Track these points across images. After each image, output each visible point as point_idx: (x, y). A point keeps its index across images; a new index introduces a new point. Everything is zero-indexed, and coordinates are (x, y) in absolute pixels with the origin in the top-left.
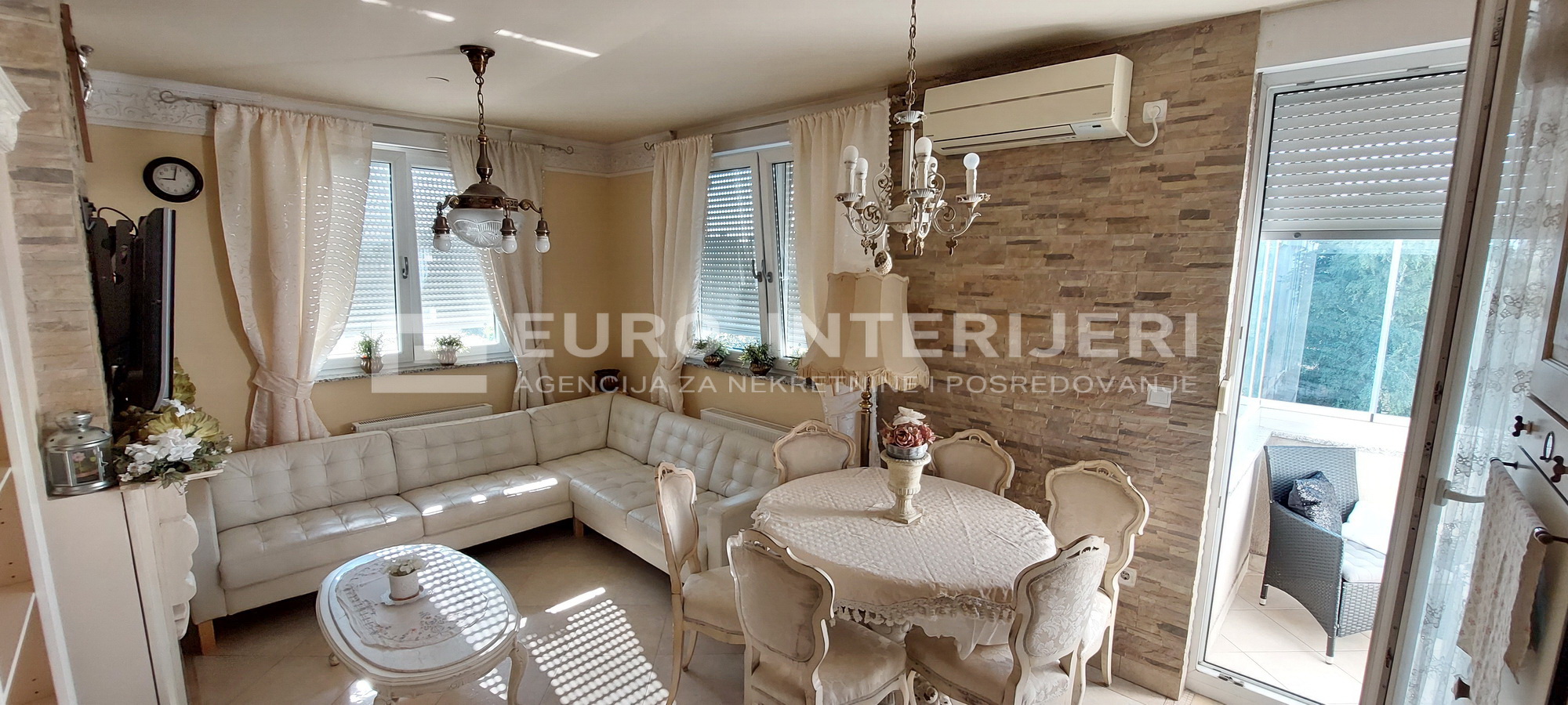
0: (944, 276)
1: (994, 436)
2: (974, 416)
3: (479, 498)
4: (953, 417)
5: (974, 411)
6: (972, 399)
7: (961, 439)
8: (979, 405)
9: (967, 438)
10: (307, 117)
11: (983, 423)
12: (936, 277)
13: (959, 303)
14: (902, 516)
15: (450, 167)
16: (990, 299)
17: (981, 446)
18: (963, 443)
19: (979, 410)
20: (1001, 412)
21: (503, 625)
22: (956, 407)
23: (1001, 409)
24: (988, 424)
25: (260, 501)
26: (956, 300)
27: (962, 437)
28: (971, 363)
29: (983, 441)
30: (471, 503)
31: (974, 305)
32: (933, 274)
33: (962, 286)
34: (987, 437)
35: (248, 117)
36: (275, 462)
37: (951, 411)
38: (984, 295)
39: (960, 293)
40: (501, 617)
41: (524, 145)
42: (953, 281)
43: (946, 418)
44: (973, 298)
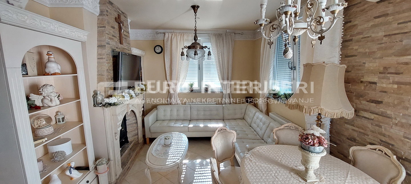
0: (371, 64)
1: (395, 153)
2: (384, 139)
3: (202, 125)
4: (370, 137)
5: (384, 136)
6: (383, 130)
7: (371, 149)
8: (387, 133)
9: (375, 149)
10: (181, 34)
11: (389, 144)
12: (366, 65)
13: (379, 78)
14: (306, 177)
15: (211, 42)
16: (400, 76)
17: (383, 156)
18: (371, 151)
19: (387, 137)
20: (402, 141)
21: (177, 160)
22: (373, 132)
23: (403, 139)
24: (393, 145)
25: (164, 116)
26: (377, 77)
27: (372, 148)
28: (384, 110)
29: (385, 154)
30: (199, 126)
31: (389, 79)
32: (365, 63)
33: (382, 69)
34: (389, 152)
35: (170, 35)
36: (168, 108)
37: (369, 133)
38: (396, 74)
39: (380, 73)
40: (178, 158)
41: (230, 34)
42: (376, 66)
43: (366, 136)
44: (388, 75)
